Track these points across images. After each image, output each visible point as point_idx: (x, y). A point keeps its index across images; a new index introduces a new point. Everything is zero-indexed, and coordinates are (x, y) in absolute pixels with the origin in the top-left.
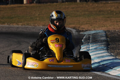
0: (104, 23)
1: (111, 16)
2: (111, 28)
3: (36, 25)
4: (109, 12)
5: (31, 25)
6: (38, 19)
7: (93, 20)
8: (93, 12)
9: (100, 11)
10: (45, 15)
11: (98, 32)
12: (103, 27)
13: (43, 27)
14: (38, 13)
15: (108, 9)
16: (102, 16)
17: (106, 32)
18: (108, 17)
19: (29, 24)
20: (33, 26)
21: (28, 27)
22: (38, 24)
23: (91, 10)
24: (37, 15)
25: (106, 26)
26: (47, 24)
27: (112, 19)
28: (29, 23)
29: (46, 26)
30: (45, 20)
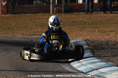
0: (80, 33)
1: (85, 26)
2: (88, 37)
3: (15, 34)
4: (83, 22)
5: (10, 35)
6: (16, 29)
7: (68, 30)
8: (67, 23)
9: (73, 22)
10: (21, 25)
11: (78, 41)
12: (80, 36)
13: (22, 36)
14: (15, 23)
15: (81, 20)
16: (76, 26)
17: (86, 41)
18: (83, 28)
19: (7, 34)
20: (12, 36)
21: (7, 36)
22: (17, 33)
23: (64, 20)
24: (14, 25)
25: (83, 35)
26: (25, 33)
27: (87, 29)
28: (8, 32)
29: (25, 35)
30: (22, 30)
